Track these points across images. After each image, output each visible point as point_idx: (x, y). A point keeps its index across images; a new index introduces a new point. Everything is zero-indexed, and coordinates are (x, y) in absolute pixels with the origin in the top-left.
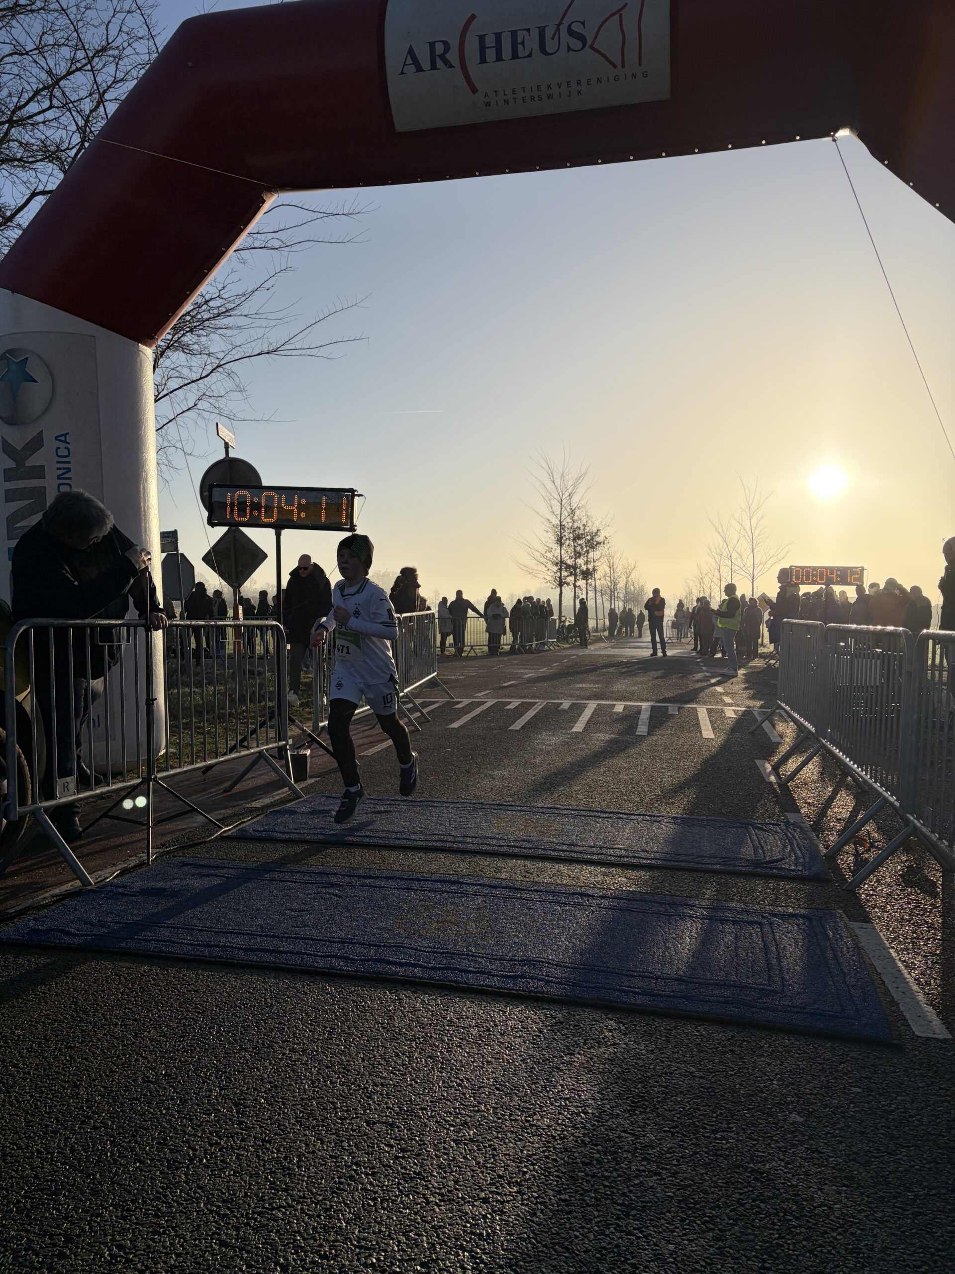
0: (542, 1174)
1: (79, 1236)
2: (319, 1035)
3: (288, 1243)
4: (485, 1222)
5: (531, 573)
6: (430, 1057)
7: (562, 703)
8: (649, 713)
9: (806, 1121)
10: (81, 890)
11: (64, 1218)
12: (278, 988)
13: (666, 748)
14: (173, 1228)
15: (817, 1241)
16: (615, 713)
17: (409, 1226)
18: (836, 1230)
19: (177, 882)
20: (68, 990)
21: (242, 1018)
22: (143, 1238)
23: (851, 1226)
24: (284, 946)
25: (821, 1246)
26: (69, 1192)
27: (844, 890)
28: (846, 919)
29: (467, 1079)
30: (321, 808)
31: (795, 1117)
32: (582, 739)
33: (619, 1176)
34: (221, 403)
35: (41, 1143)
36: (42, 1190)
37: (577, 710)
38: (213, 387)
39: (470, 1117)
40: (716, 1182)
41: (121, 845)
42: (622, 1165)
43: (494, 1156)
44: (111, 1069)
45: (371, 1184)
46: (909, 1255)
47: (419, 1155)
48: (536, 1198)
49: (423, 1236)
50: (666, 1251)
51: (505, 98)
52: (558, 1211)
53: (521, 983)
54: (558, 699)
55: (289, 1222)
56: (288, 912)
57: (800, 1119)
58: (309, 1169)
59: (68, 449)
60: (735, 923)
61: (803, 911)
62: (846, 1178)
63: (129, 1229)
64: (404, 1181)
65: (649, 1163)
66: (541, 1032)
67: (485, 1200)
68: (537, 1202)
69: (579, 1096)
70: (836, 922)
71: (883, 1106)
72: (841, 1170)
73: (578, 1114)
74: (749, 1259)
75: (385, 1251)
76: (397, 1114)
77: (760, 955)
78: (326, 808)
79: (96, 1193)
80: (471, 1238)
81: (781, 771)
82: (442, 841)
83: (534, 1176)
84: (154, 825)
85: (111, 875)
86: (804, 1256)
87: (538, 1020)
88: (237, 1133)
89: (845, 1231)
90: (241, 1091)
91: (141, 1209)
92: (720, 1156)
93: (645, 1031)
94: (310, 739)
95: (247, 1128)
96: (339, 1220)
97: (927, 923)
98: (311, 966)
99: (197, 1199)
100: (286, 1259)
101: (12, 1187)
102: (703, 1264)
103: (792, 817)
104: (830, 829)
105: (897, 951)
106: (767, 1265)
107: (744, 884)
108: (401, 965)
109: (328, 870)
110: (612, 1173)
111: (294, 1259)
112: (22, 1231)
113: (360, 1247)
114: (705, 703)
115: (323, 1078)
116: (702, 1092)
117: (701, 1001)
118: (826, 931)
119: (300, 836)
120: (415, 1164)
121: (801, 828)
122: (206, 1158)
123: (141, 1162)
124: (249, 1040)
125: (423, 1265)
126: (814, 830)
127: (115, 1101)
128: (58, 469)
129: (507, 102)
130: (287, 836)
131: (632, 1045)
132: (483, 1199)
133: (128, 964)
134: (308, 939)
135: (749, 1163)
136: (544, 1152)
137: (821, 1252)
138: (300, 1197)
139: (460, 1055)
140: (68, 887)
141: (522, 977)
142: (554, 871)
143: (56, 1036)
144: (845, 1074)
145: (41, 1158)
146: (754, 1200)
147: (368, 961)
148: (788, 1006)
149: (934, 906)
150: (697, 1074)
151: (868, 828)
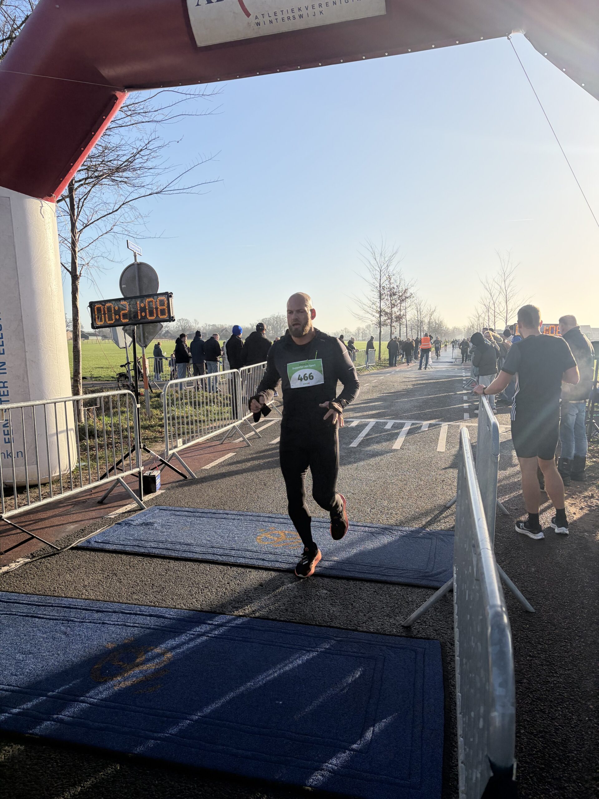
7: (353, 421)
8: (408, 429)
13: (408, 460)
16: (384, 430)
30: (150, 521)
32: (354, 454)
37: (360, 428)
51: (270, 19)
119: (123, 547)
129: (271, 22)
130: (114, 547)
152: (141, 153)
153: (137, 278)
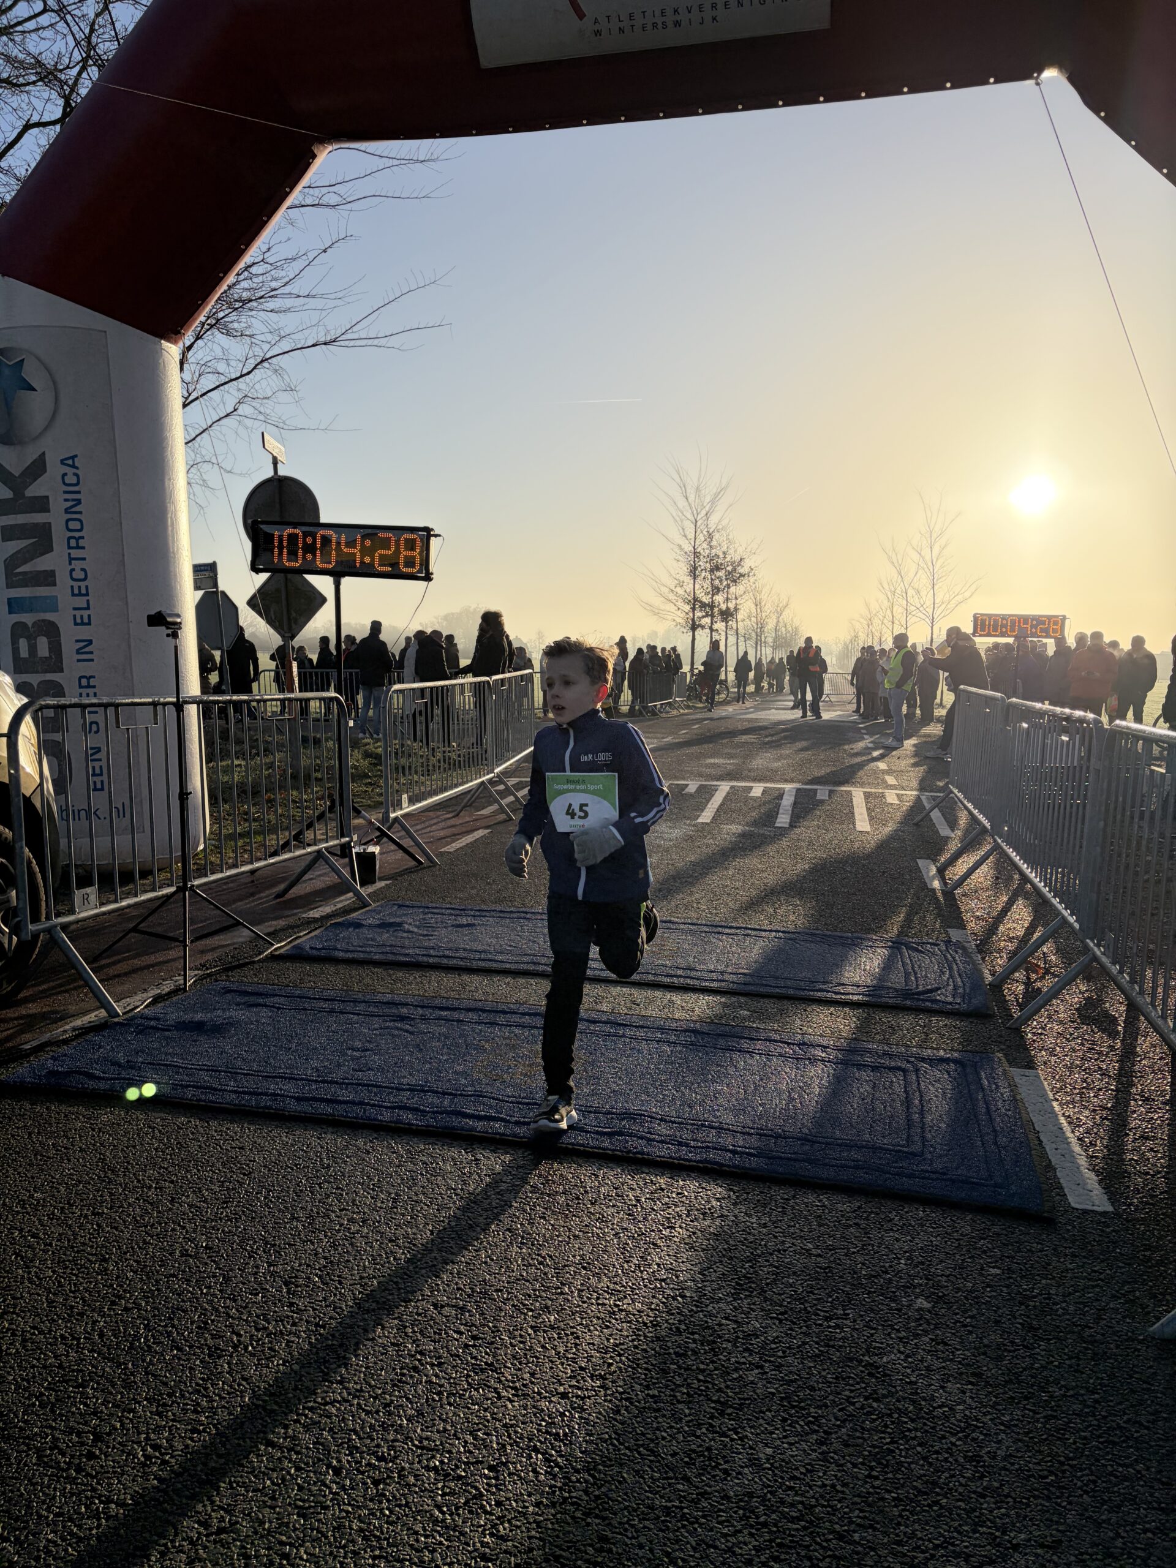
0: (629, 1366)
1: (109, 1434)
2: (382, 1202)
3: (342, 1443)
4: (563, 1420)
5: (656, 612)
6: (508, 1230)
7: (687, 785)
8: (793, 798)
9: (934, 1307)
10: (106, 1022)
11: (92, 1413)
12: (336, 1146)
13: (810, 844)
14: (215, 1426)
15: (932, 1446)
16: (752, 798)
17: (477, 1424)
18: (956, 1434)
19: (219, 1013)
20: (94, 1145)
21: (294, 1182)
22: (181, 1437)
23: (973, 1431)
24: (345, 1095)
25: (937, 1452)
26: (98, 1384)
27: (1009, 1028)
28: (1006, 1064)
29: (550, 1257)
30: (392, 920)
31: (922, 1303)
32: (709, 833)
33: (716, 1369)
34: (268, 407)
35: (66, 1327)
36: (67, 1382)
37: (706, 793)
38: (257, 386)
39: (552, 1300)
40: (825, 1378)
41: (153, 966)
42: (721, 1357)
43: (576, 1345)
44: (145, 1242)
45: (437, 1376)
46: (1035, 1464)
47: (492, 1343)
48: (621, 1393)
49: (492, 1435)
50: (762, 1456)
51: (621, 25)
52: (644, 1408)
53: (618, 1143)
54: (684, 779)
55: (344, 1419)
56: (349, 1052)
57: (927, 1305)
58: (367, 1358)
59: (77, 475)
60: (874, 1069)
61: (956, 1055)
62: (973, 1374)
63: (165, 1426)
64: (477, 1374)
65: (751, 1355)
66: (638, 1201)
67: (564, 1396)
68: (622, 1399)
69: (677, 1277)
70: (993, 1069)
71: (1025, 1290)
72: (968, 1365)
73: (674, 1298)
74: (855, 1465)
75: (450, 1452)
76: (469, 1296)
77: (900, 1108)
78: (398, 920)
79: (127, 1385)
80: (546, 1439)
81: (948, 874)
82: (535, 963)
83: (620, 1368)
84: (192, 942)
85: (140, 1002)
86: (917, 1464)
87: (635, 1187)
88: (288, 1317)
89: (966, 1437)
90: (293, 1268)
91: (178, 1404)
92: (833, 1347)
93: (758, 1201)
94: (378, 834)
95: (299, 1311)
96: (400, 1416)
97: (1100, 1069)
98: (375, 1119)
99: (241, 1392)
100: (339, 1461)
101: (34, 1377)
102: (803, 1470)
103: (955, 935)
104: (1000, 951)
105: (1061, 1105)
106: (875, 1473)
107: (887, 1018)
108: (479, 1118)
109: (397, 999)
110: (708, 1365)
111: (348, 1462)
112: (46, 1427)
113: (422, 1448)
114: (862, 785)
115: (386, 1253)
116: (817, 1272)
117: (826, 1165)
118: (980, 1079)
119: (366, 956)
120: (487, 1353)
121: (964, 949)
122: (252, 1345)
123: (179, 1349)
124: (302, 1208)
125: (491, 1468)
126: (980, 951)
127: (149, 1278)
128: (66, 500)
129: (621, 30)
130: (350, 955)
131: (742, 1217)
132: (561, 1394)
133: (162, 1115)
134: (372, 1085)
135: (863, 1355)
136: (633, 1340)
137: (937, 1459)
138: (357, 1390)
139: (543, 1228)
140: (91, 1017)
141: (620, 1134)
142: (665, 1002)
143: (82, 1200)
144: (985, 1252)
145: (66, 1344)
146: (866, 1398)
147: (441, 1113)
148: (927, 1171)
149: (1112, 1048)
150: (814, 1252)
151: (1045, 950)
153: (277, 502)
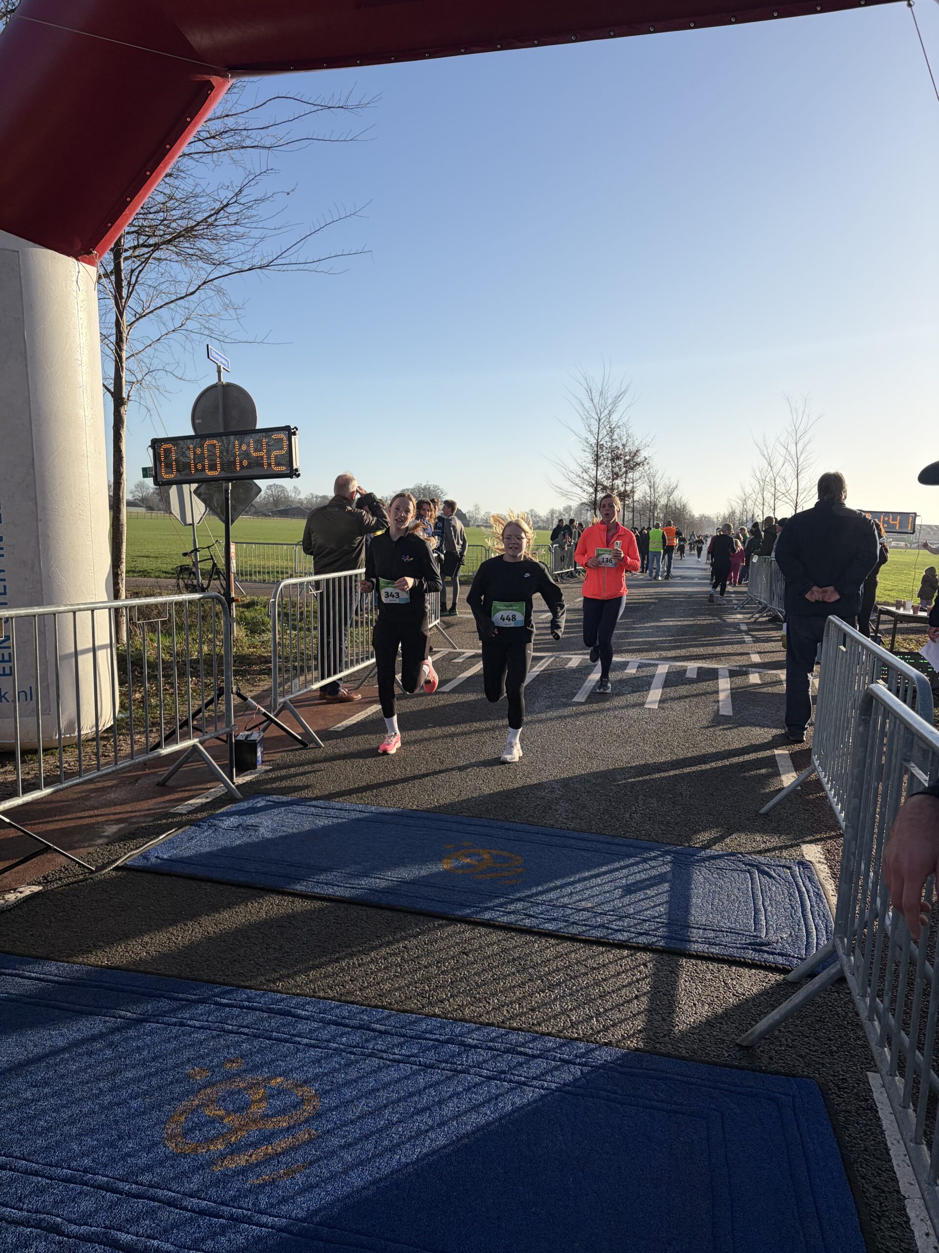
7: (571, 659)
8: (664, 676)
13: (675, 728)
16: (627, 675)
30: (250, 822)
32: (582, 713)
37: (586, 667)
54: (569, 651)
78: (257, 821)
94: (265, 719)
103: (809, 852)
130: (191, 871)
152: (229, 210)
153: (221, 409)
